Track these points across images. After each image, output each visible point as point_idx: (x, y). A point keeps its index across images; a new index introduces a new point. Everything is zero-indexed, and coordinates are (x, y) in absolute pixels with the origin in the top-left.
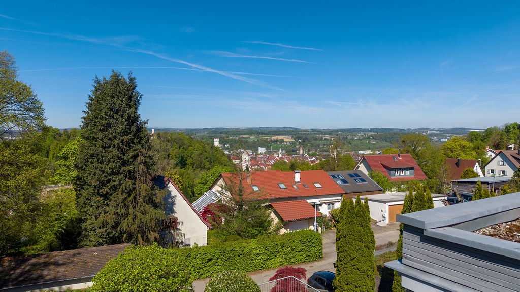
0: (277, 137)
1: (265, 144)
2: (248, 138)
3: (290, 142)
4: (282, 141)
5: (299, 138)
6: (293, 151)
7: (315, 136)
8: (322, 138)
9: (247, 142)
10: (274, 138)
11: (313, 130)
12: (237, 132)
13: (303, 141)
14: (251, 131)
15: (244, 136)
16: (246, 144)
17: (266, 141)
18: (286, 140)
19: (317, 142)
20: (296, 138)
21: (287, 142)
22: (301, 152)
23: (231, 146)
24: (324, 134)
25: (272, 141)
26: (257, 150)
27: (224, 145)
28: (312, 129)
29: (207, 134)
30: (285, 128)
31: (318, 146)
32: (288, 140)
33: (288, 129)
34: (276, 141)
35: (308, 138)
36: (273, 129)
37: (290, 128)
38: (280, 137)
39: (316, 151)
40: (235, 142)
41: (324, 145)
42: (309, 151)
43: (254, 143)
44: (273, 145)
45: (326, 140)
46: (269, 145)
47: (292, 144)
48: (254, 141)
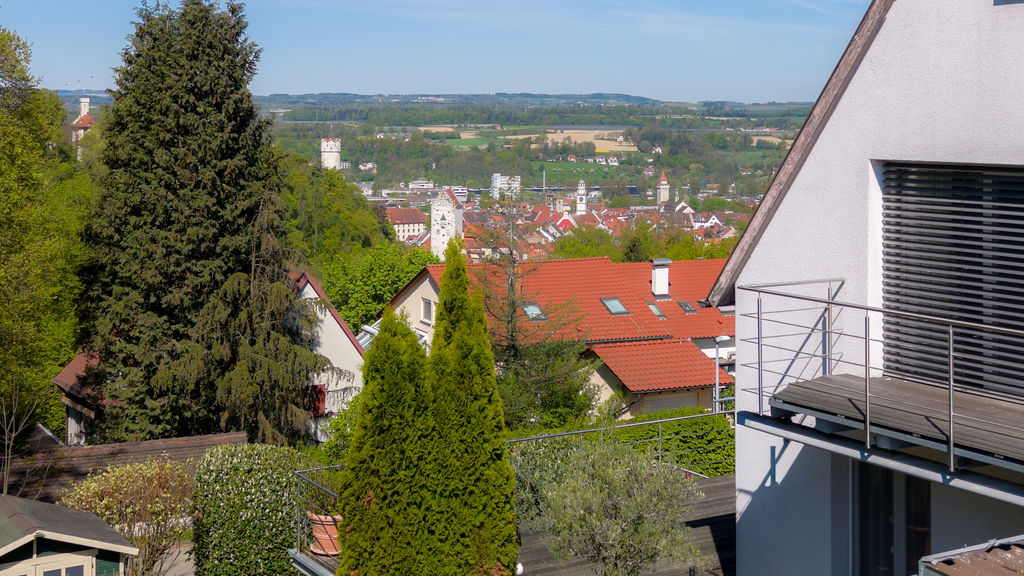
0: (567, 133)
1: (521, 162)
2: (451, 137)
3: (617, 155)
4: (588, 151)
5: (655, 139)
6: (633, 191)
7: (718, 133)
8: (747, 138)
9: (447, 153)
10: (556, 137)
11: (712, 109)
12: (407, 111)
13: (673, 153)
14: (465, 111)
15: (434, 129)
16: (444, 162)
17: (522, 150)
18: (602, 147)
19: (729, 157)
20: (644, 137)
21: (606, 156)
22: (664, 194)
23: (383, 168)
24: (757, 125)
25: (545, 150)
26: (488, 184)
27: (356, 164)
28: (706, 104)
29: (286, 117)
30: (599, 96)
31: (731, 171)
32: (610, 145)
33: (613, 103)
34: (564, 151)
35: (691, 137)
36: (553, 103)
37: (618, 96)
38: (579, 136)
39: (723, 191)
40: (399, 151)
41: (757, 167)
42: (695, 190)
43: (475, 155)
44: (553, 166)
45: (761, 145)
46: (536, 165)
47: (628, 162)
48: (475, 149)
